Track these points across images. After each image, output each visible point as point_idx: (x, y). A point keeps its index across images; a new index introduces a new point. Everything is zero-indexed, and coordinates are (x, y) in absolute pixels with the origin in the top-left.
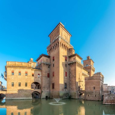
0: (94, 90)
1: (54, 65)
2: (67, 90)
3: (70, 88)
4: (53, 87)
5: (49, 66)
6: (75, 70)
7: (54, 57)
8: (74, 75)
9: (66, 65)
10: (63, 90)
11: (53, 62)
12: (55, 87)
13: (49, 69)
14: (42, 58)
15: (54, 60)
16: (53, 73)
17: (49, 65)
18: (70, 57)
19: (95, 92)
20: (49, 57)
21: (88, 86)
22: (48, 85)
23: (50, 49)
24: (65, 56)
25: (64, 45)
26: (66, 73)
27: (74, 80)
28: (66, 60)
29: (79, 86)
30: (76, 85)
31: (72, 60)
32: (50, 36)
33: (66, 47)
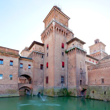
0: (103, 83)
1: (48, 54)
2: (64, 85)
4: (47, 82)
5: (43, 56)
6: (75, 59)
7: (48, 45)
8: (74, 66)
9: (63, 53)
10: (58, 85)
11: (47, 51)
12: (49, 81)
13: (43, 59)
14: (34, 46)
15: (48, 47)
16: (47, 63)
17: (43, 54)
18: (68, 43)
19: (104, 87)
20: (43, 45)
21: (93, 79)
22: (41, 79)
23: (44, 36)
24: (61, 42)
25: (60, 30)
26: (63, 63)
27: (73, 72)
28: (63, 47)
29: (81, 79)
30: (77, 78)
31: (71, 46)
32: (45, 21)
33: (62, 31)
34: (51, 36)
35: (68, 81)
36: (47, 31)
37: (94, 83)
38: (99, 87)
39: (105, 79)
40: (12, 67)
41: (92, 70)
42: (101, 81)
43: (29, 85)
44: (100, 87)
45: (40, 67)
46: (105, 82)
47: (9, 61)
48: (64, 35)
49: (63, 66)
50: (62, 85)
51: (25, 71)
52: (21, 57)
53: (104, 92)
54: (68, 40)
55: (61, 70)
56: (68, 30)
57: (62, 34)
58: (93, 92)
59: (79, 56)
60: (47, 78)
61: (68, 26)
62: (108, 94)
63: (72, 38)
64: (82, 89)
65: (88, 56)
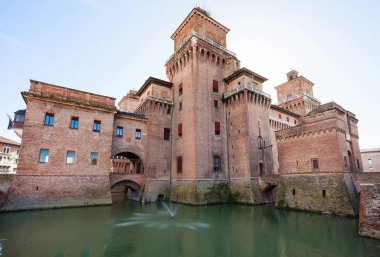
0: (317, 170)
1: (181, 104)
2: (220, 176)
3: (231, 170)
4: (180, 169)
5: (169, 110)
6: (245, 114)
7: (181, 85)
8: (243, 130)
9: (216, 102)
10: (207, 176)
11: (180, 98)
12: (184, 167)
13: (169, 116)
14: (150, 89)
15: (181, 90)
16: (180, 126)
17: (170, 106)
18: (227, 81)
19: (321, 178)
20: (169, 85)
21: (290, 159)
22: (165, 162)
23: (173, 66)
24: (212, 79)
25: (208, 53)
26: (217, 125)
27: (242, 145)
28: (215, 89)
29: (261, 161)
30: (251, 158)
31: (234, 87)
32: (175, 37)
33: (213, 56)
34: (187, 66)
35: (231, 166)
36: (179, 56)
37: (295, 170)
38: (308, 178)
39: (321, 159)
40: (98, 134)
41: (287, 140)
42: (311, 165)
43: (136, 178)
44: (310, 180)
45: (162, 135)
46: (322, 167)
47: (92, 123)
48: (218, 63)
49: (218, 132)
50: (217, 177)
51: (128, 144)
52: (119, 112)
53: (321, 192)
54: (227, 73)
55: (213, 140)
56: (226, 53)
57: (213, 61)
58: (294, 192)
59: (254, 109)
60: (180, 160)
61: (225, 45)
62: (332, 197)
63: (236, 70)
64: (265, 186)
65: (274, 108)
